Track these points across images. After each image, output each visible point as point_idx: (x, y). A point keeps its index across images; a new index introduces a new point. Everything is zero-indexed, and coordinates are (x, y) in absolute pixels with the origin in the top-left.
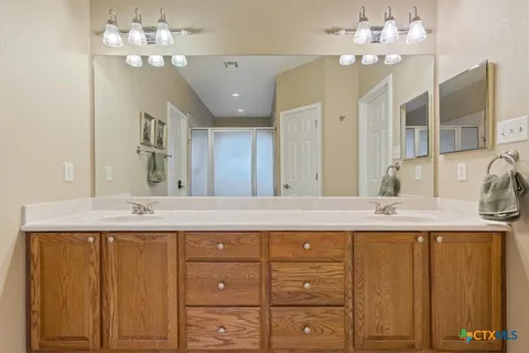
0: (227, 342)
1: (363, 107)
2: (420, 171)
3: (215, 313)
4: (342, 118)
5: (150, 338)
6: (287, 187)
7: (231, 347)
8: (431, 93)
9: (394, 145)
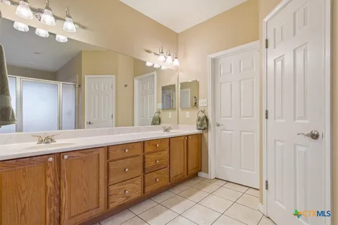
0: (128, 197)
1: (136, 82)
2: (170, 114)
3: (123, 185)
4: (126, 86)
5: (88, 211)
6: (90, 123)
7: (130, 199)
8: (176, 85)
9: (157, 103)
